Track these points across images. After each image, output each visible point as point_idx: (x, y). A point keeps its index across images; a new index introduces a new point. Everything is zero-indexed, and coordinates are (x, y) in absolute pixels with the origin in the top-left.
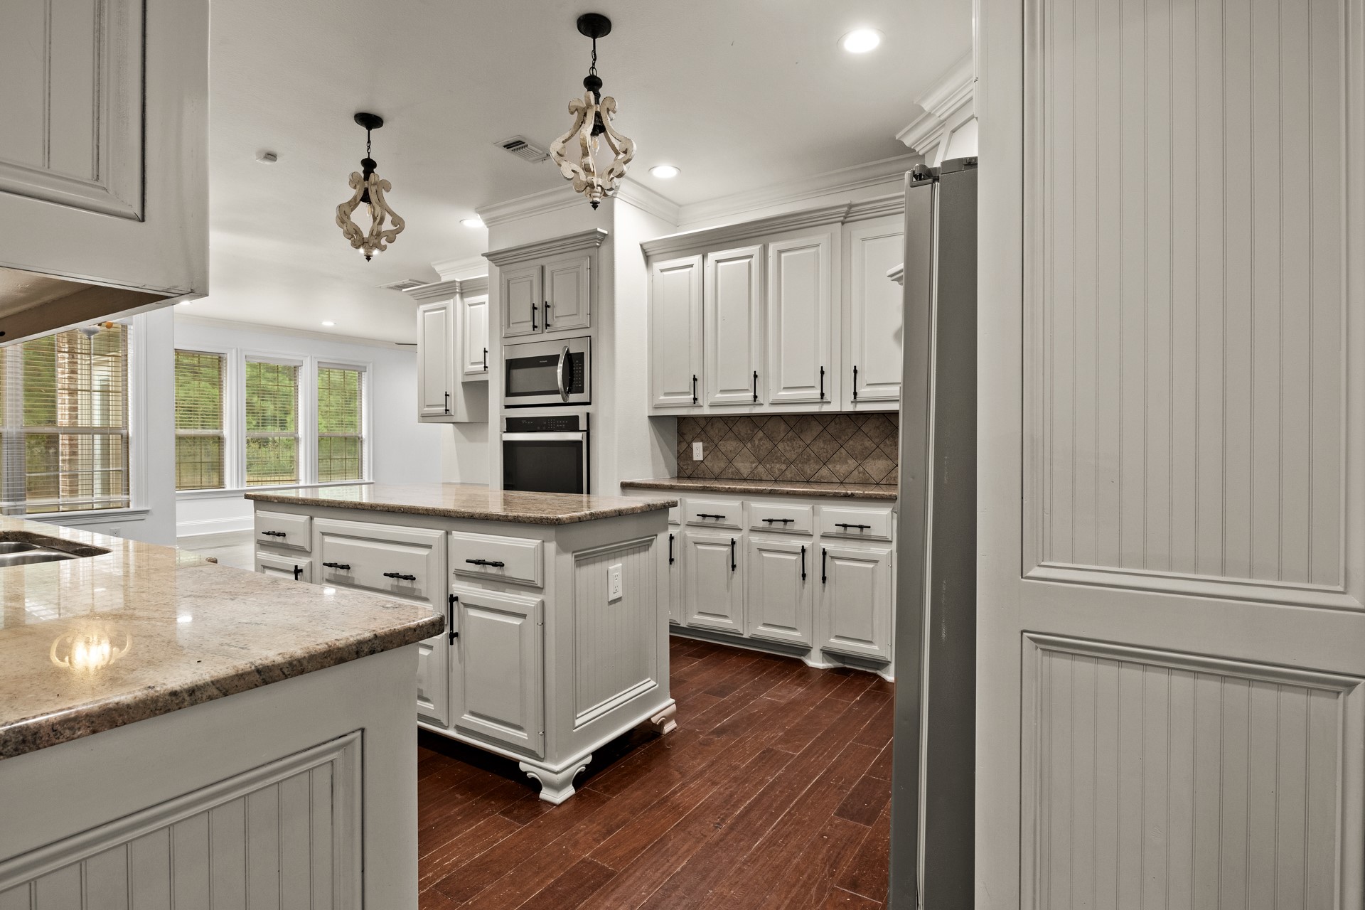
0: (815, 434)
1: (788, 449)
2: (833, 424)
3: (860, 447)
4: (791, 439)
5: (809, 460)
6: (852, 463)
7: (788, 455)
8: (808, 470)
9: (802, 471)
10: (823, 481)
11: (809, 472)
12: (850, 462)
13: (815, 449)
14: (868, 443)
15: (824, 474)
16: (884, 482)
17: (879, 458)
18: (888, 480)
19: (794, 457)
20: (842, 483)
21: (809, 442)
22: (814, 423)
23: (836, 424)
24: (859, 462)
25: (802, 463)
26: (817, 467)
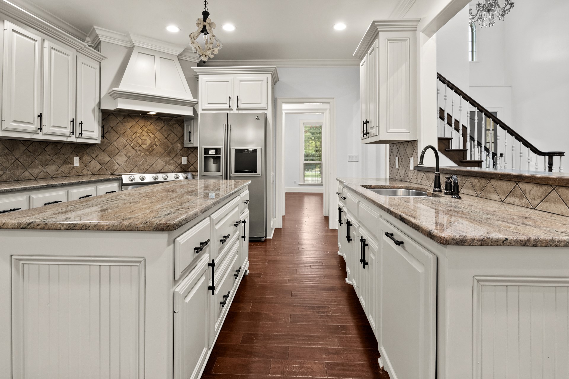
0: (22, 152)
1: (4, 160)
2: (31, 146)
3: (44, 159)
4: (6, 155)
5: (18, 167)
6: (41, 167)
7: (4, 165)
8: (17, 173)
9: (14, 174)
10: (26, 179)
11: (18, 174)
12: (40, 167)
13: (21, 160)
14: (48, 157)
15: (26, 175)
16: (54, 176)
17: (52, 165)
18: (56, 175)
19: (8, 166)
20: (36, 179)
21: (18, 156)
22: (21, 145)
23: (33, 146)
24: (44, 167)
25: (14, 169)
26: (22, 171)
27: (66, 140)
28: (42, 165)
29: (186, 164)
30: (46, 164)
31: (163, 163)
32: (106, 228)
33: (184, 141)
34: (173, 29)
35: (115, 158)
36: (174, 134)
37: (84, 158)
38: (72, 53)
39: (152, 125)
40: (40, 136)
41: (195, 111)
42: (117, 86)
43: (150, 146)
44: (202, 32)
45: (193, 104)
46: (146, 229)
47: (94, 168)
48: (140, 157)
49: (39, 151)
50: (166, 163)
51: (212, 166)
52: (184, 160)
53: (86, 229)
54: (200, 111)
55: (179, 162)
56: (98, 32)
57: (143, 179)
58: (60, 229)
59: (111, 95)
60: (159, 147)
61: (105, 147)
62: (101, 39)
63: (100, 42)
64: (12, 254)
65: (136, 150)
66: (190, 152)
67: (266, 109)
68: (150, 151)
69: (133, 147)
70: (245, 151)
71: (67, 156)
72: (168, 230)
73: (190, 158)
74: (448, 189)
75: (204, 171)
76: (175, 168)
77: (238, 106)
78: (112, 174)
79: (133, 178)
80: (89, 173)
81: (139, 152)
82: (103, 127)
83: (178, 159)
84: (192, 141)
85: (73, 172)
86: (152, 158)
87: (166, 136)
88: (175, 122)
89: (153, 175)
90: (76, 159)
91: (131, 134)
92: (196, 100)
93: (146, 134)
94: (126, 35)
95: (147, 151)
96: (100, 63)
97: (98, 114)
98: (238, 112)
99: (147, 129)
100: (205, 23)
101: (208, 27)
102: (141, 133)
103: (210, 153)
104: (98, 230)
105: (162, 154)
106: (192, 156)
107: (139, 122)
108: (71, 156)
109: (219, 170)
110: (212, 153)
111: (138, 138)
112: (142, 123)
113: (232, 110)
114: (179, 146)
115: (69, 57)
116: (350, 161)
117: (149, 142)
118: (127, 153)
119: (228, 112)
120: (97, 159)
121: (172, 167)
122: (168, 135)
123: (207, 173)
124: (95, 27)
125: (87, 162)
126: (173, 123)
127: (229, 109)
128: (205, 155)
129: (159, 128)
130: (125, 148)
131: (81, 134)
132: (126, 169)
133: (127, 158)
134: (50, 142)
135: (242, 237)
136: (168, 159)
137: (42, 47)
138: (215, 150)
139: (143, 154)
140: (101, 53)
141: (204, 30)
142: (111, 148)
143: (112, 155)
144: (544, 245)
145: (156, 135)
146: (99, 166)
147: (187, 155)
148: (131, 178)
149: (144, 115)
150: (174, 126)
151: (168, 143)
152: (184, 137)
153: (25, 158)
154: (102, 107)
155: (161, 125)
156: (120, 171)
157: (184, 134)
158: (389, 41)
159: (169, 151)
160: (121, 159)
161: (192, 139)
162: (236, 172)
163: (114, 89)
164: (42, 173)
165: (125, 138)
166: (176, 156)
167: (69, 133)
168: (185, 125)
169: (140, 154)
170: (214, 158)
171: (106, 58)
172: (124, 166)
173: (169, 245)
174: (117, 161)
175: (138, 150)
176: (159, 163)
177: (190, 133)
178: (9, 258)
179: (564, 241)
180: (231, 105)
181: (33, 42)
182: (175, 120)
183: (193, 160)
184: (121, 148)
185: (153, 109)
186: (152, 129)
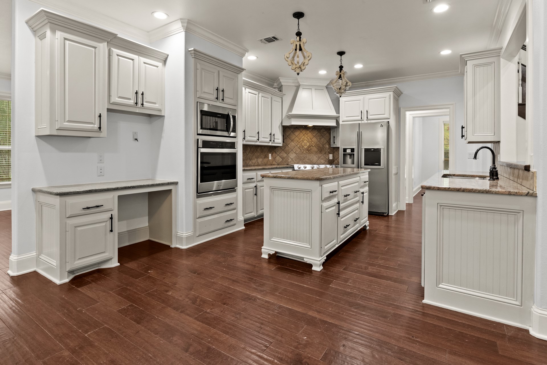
14: (258, 154)
16: (261, 164)
17: (260, 158)
27: (267, 145)
28: (256, 158)
29: (332, 159)
30: (257, 158)
31: (317, 158)
32: (300, 178)
33: (330, 143)
34: (323, 72)
35: (289, 155)
36: (324, 138)
37: (273, 155)
38: (269, 96)
39: (310, 133)
40: (258, 143)
41: (338, 122)
42: (291, 111)
43: (309, 147)
44: (339, 78)
45: (335, 118)
46: (312, 179)
47: (278, 161)
48: (303, 154)
49: (255, 150)
50: (319, 158)
51: (349, 160)
52: (331, 157)
53: (293, 179)
54: (341, 123)
55: (327, 158)
56: (281, 80)
57: (306, 168)
58: (285, 178)
59: (287, 117)
60: (314, 147)
61: (284, 148)
62: (283, 84)
63: (282, 85)
64: (270, 186)
65: (301, 149)
66: (335, 151)
67: (389, 119)
68: (309, 150)
69: (299, 148)
70: (372, 150)
71: (266, 153)
72: (320, 180)
73: (335, 155)
74: (495, 175)
75: (343, 164)
76: (325, 162)
77: (367, 118)
78: (287, 165)
79: (300, 167)
80: (276, 164)
81: (303, 151)
82: (283, 136)
83: (327, 155)
84: (336, 143)
85: (269, 163)
86: (310, 155)
87: (319, 140)
88: (325, 130)
89: (311, 165)
90: (270, 155)
91: (298, 139)
92: (338, 115)
93: (307, 139)
94: (295, 79)
95: (307, 150)
96: (282, 98)
97: (281, 128)
98: (368, 122)
99: (307, 136)
100: (341, 73)
101: (342, 76)
102: (303, 139)
103: (347, 151)
104: (297, 179)
105: (316, 152)
106: (336, 153)
107: (302, 131)
108: (268, 153)
109: (353, 163)
110: (349, 151)
111: (302, 142)
112: (304, 132)
113: (363, 120)
114: (327, 146)
115: (269, 99)
116: (469, 158)
117: (308, 144)
118: (296, 152)
119: (360, 122)
120: (280, 155)
121: (322, 161)
122: (320, 139)
123: (345, 165)
124: (279, 78)
125: (275, 157)
126: (323, 131)
127: (361, 120)
128: (344, 153)
129: (314, 135)
130: (295, 148)
131: (274, 141)
132: (295, 161)
133: (296, 155)
134: (259, 146)
135: (362, 202)
136: (320, 155)
137: (259, 97)
138: (350, 149)
139: (305, 152)
140: (282, 92)
141: (340, 77)
142: (287, 148)
143: (288, 153)
144: (468, 191)
145: (312, 140)
146: (281, 160)
147: (333, 153)
148: (299, 167)
149: (306, 127)
150: (324, 133)
151: (320, 144)
152: (330, 140)
153: (250, 154)
154: (283, 124)
155: (316, 133)
156: (292, 163)
157: (330, 138)
158: (475, 67)
159: (321, 150)
160: (292, 156)
161: (336, 142)
162: (365, 165)
163: (290, 113)
164: (256, 162)
165: (294, 142)
166: (325, 153)
167: (269, 141)
168: (332, 132)
169: (303, 152)
170: (350, 155)
171: (285, 95)
172: (294, 159)
173: (320, 186)
174: (290, 156)
175: (302, 149)
176: (315, 158)
177: (334, 137)
178: (269, 187)
179: (478, 190)
180: (362, 117)
181: (255, 95)
182: (324, 129)
183: (337, 157)
184: (293, 148)
185: (310, 123)
186: (310, 136)
